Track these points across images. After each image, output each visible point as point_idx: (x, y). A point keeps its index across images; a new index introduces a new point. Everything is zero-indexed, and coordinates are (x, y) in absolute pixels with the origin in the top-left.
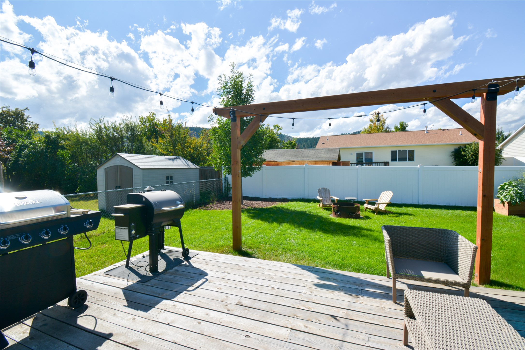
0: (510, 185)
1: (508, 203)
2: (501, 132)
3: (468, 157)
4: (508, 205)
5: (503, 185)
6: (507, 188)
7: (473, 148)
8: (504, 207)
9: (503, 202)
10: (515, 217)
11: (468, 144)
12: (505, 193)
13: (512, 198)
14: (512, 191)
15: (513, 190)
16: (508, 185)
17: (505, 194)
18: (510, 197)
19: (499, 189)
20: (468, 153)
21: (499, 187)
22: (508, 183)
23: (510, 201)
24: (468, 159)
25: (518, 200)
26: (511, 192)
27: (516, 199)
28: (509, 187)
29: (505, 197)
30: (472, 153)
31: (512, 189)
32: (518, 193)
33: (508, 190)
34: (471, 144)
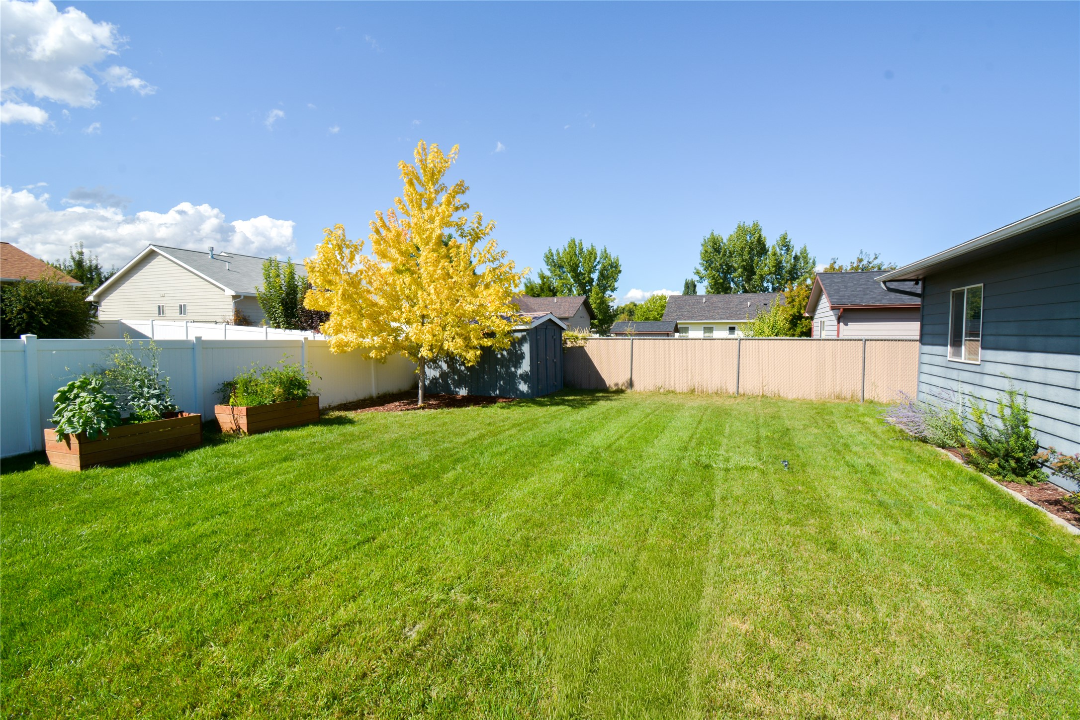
0: (83, 387)
1: (79, 437)
2: (97, 266)
3: (9, 315)
4: (80, 443)
5: (66, 388)
6: (77, 396)
7: (22, 294)
8: (70, 449)
9: (65, 437)
10: (99, 470)
11: (11, 284)
12: (71, 411)
13: (87, 422)
14: (86, 403)
15: (89, 402)
16: (78, 387)
17: (71, 414)
18: (81, 420)
19: (58, 400)
20: (10, 305)
21: (56, 396)
22: (78, 384)
23: (84, 431)
24: (10, 320)
25: (103, 425)
26: (84, 407)
27: (99, 423)
28: (82, 394)
29: (70, 421)
30: (19, 307)
31: (87, 400)
32: (103, 407)
33: (78, 401)
34: (18, 282)
